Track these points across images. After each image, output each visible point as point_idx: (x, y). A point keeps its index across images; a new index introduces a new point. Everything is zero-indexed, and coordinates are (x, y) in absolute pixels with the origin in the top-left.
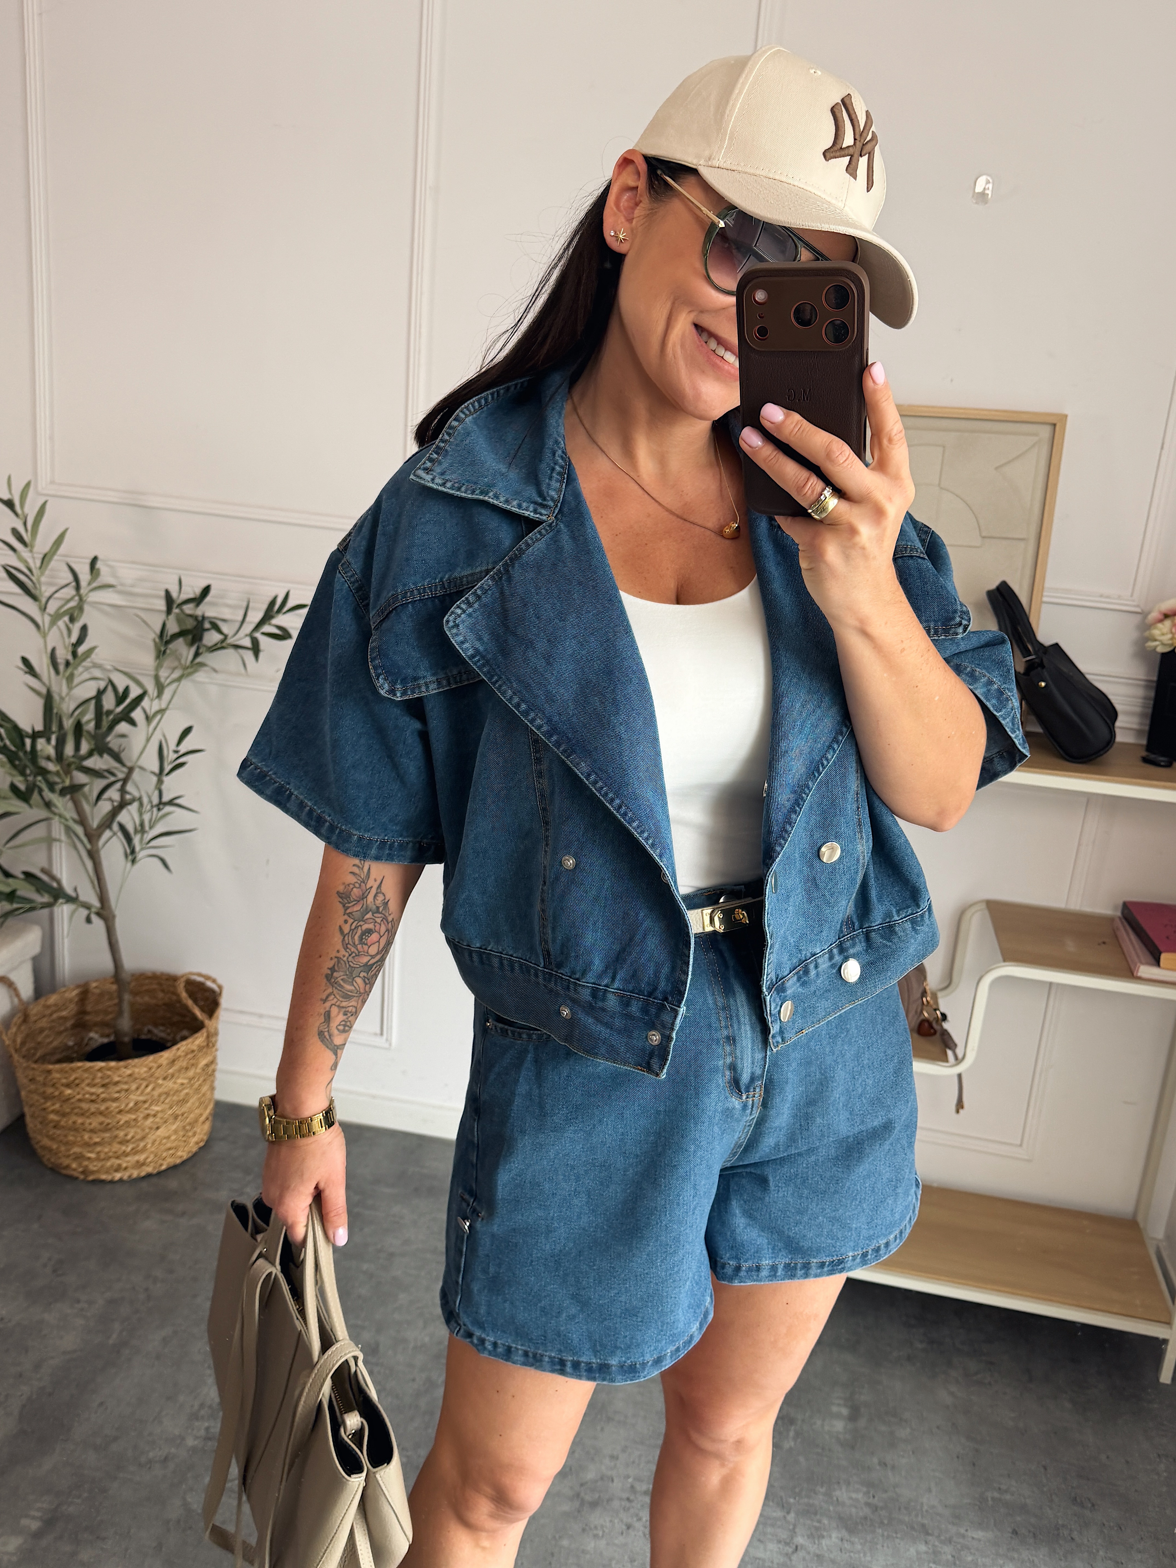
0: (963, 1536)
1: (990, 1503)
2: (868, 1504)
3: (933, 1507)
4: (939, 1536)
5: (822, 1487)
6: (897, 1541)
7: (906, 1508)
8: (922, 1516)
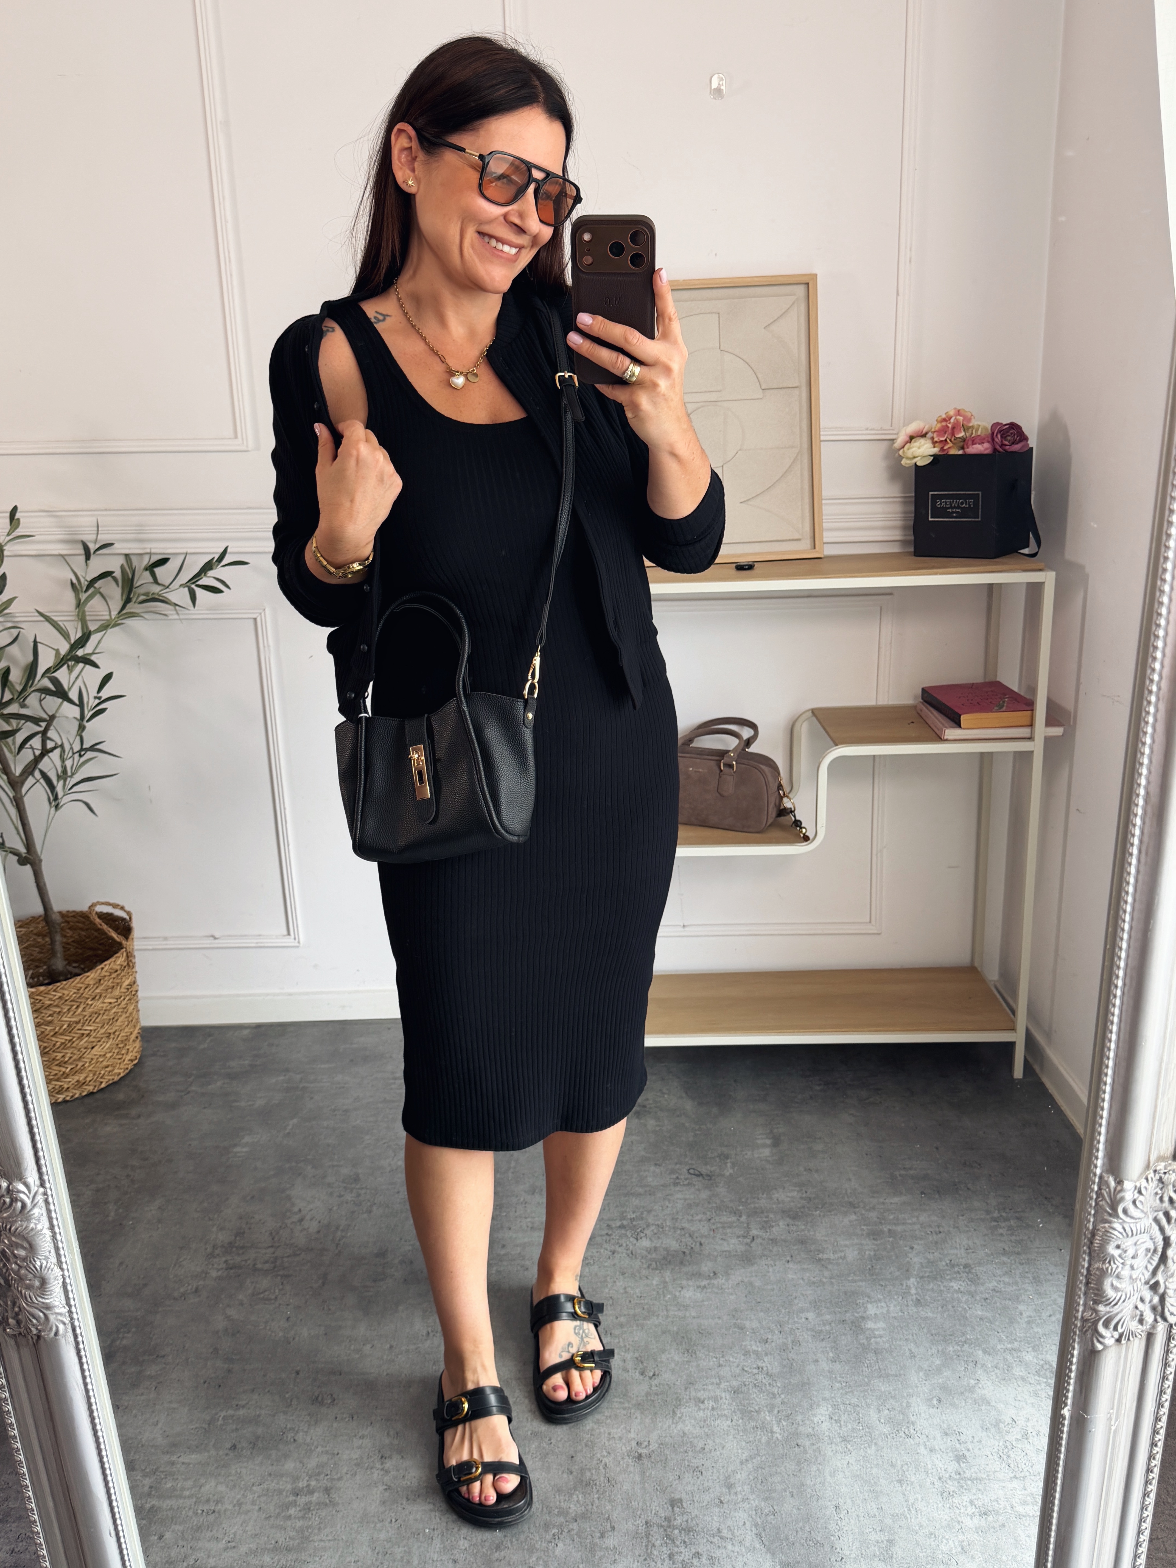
2: (802, 1198)
5: (763, 1194)
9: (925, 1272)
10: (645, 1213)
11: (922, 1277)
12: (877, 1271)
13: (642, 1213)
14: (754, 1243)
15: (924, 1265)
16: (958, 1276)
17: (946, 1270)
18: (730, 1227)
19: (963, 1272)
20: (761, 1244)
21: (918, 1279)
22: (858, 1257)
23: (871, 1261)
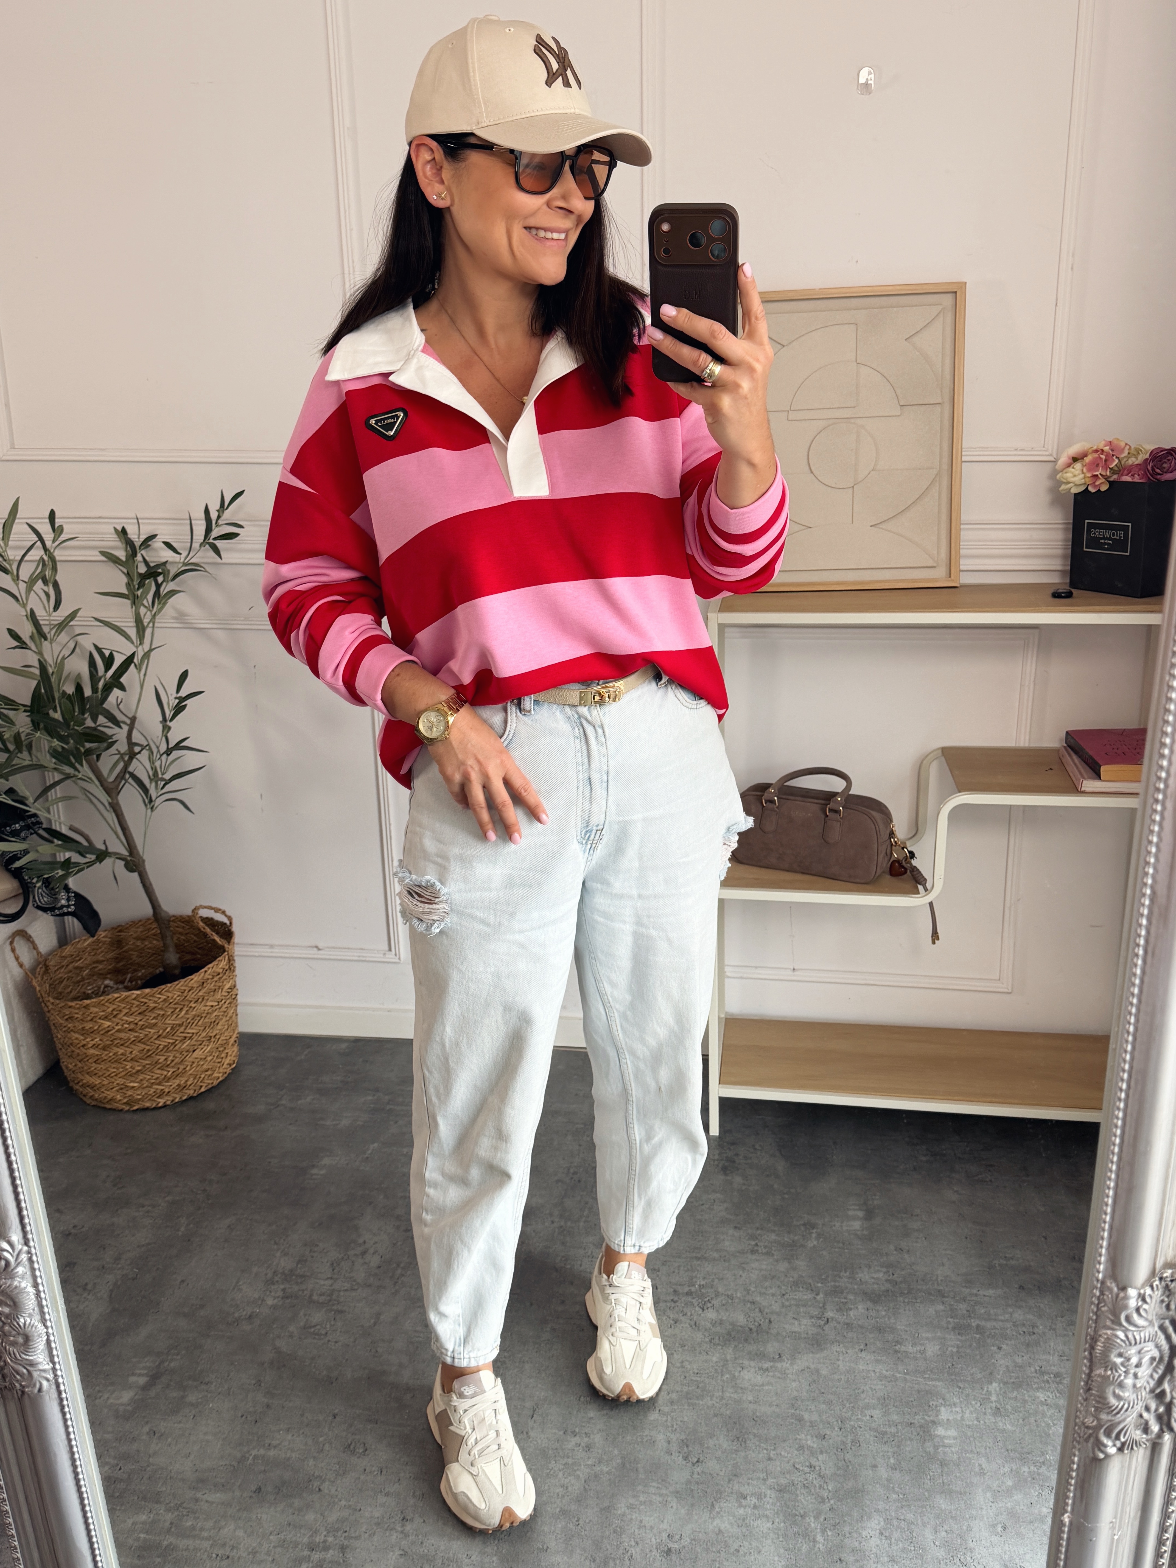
0: (976, 1295)
1: (998, 1268)
2: (887, 1281)
3: (947, 1276)
4: (954, 1297)
5: (845, 1272)
6: (918, 1305)
7: (923, 1280)
8: (938, 1285)
9: (1011, 1377)
10: (716, 1280)
11: (1005, 1383)
12: (957, 1370)
13: (713, 1281)
14: (827, 1326)
15: (1011, 1369)
16: (1047, 1385)
17: (1035, 1377)
18: (805, 1306)
19: (1053, 1382)
20: (835, 1328)
21: (1001, 1385)
22: (939, 1353)
23: (953, 1358)
